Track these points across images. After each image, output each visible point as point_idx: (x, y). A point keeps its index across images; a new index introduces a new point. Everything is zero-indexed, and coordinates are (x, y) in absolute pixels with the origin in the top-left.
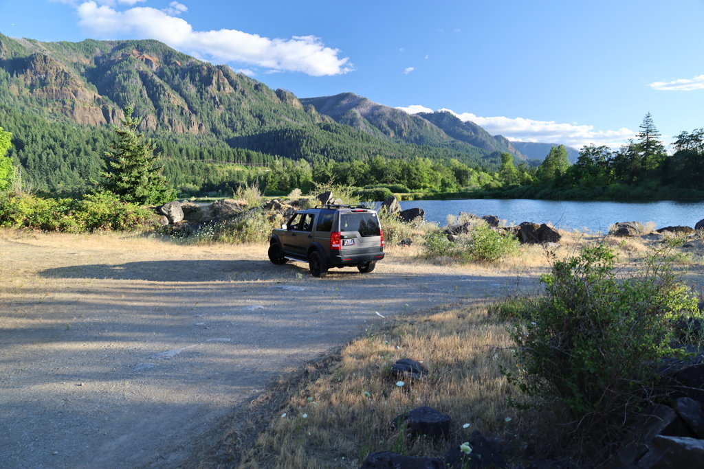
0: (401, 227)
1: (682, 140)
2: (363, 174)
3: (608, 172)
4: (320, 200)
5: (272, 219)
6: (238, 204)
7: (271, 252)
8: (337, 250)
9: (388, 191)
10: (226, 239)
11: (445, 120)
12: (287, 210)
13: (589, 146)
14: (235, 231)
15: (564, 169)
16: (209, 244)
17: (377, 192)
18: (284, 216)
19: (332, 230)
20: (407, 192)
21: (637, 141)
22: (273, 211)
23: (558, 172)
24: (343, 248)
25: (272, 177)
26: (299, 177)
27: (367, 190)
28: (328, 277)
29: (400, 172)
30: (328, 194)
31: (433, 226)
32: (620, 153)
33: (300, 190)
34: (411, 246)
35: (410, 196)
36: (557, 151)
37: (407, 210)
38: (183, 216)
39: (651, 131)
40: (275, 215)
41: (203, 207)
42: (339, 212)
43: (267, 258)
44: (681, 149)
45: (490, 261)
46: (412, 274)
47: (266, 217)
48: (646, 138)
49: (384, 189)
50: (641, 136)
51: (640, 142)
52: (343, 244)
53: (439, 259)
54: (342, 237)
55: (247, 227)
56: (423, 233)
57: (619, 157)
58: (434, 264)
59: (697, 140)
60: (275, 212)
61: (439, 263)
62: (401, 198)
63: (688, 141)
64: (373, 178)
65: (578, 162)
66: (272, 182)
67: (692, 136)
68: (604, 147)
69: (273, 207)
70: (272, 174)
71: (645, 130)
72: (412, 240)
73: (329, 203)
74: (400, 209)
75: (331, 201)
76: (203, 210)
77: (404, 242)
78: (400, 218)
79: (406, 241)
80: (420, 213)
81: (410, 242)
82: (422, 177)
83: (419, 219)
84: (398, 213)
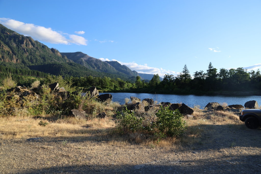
1: (196, 74)
2: (84, 82)
3: (173, 84)
4: (50, 87)
13: (167, 75)
15: (158, 83)
20: (101, 89)
21: (182, 74)
22: (13, 93)
23: (157, 83)
27: (85, 88)
29: (98, 82)
30: (55, 84)
31: (117, 104)
32: (177, 77)
34: (105, 118)
35: (102, 91)
36: (156, 77)
37: (102, 95)
39: (186, 71)
44: (196, 77)
47: (5, 97)
50: (183, 72)
51: (184, 74)
56: (112, 108)
57: (177, 79)
59: (201, 74)
63: (198, 75)
64: (88, 84)
65: (163, 80)
67: (199, 73)
68: (172, 75)
71: (184, 70)
75: (58, 89)
77: (101, 115)
78: (98, 99)
79: (102, 115)
80: (110, 96)
81: (104, 115)
82: (107, 84)
83: (109, 100)
84: (97, 96)
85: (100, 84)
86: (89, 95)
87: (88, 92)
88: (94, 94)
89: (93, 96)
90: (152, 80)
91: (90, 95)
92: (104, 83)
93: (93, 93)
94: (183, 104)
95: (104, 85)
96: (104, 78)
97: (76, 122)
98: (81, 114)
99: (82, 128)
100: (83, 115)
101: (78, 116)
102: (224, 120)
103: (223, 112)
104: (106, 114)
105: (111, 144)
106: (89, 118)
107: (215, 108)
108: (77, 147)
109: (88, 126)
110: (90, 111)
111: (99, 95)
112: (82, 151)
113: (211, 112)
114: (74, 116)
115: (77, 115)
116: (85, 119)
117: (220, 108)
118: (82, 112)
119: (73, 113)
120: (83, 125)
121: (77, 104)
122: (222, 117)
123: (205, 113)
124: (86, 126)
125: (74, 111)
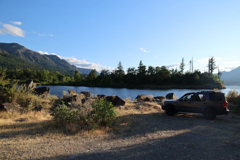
0: (35, 97)
1: (129, 70)
3: (109, 78)
13: (103, 70)
15: (96, 77)
20: (39, 82)
21: (117, 69)
23: (94, 78)
29: (36, 75)
32: (113, 73)
35: (40, 84)
36: (94, 71)
37: (39, 88)
39: (121, 67)
44: (129, 72)
48: (119, 69)
50: (118, 68)
51: (118, 70)
56: (49, 101)
57: (112, 74)
59: (133, 70)
63: (130, 70)
65: (100, 75)
67: (132, 69)
68: (108, 70)
71: (119, 66)
77: (37, 108)
78: (34, 92)
80: (47, 89)
81: (40, 108)
82: (45, 77)
83: (46, 93)
84: (33, 89)
85: (38, 77)
86: (24, 88)
87: (23, 85)
88: (31, 87)
89: (30, 89)
90: (90, 75)
91: (26, 88)
92: (43, 76)
93: (29, 86)
94: (116, 97)
95: (42, 78)
96: (43, 71)
97: (8, 116)
98: (15, 108)
99: (14, 122)
100: (18, 108)
101: (11, 110)
102: (150, 110)
103: (149, 103)
104: (43, 107)
105: (45, 137)
106: (24, 112)
107: (143, 99)
108: (6, 144)
109: (22, 120)
110: (25, 105)
111: (36, 88)
112: (12, 147)
113: (140, 103)
114: (5, 110)
115: (9, 109)
116: (19, 113)
117: (147, 99)
118: (16, 106)
119: (5, 107)
120: (16, 119)
121: (10, 97)
122: (149, 107)
123: (135, 104)
124: (20, 120)
125: (6, 105)
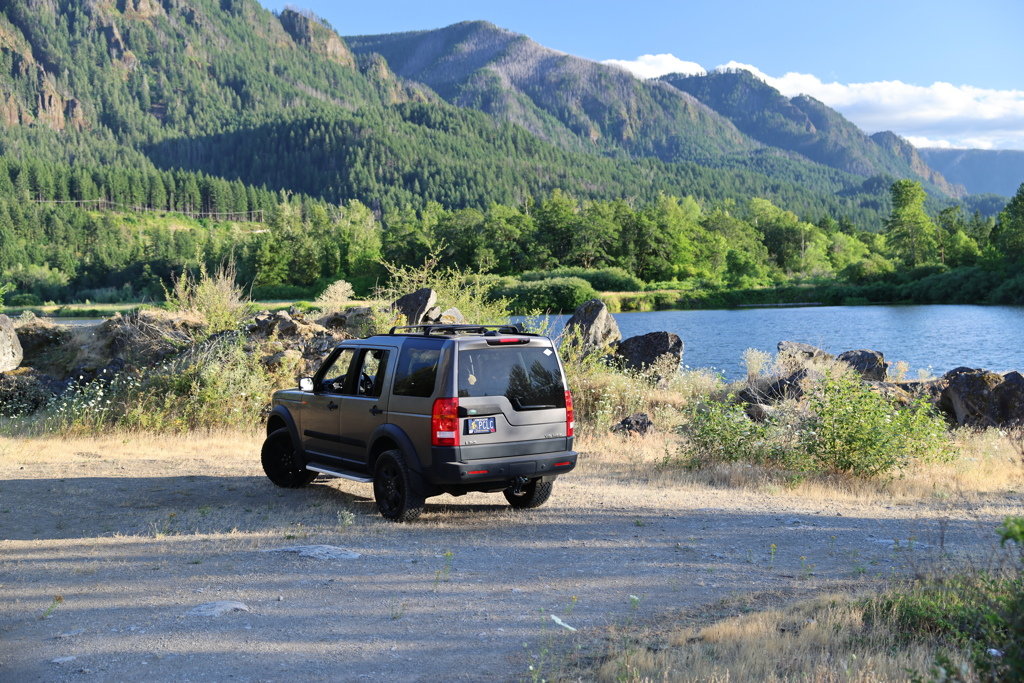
0: (619, 384)
2: (518, 242)
4: (404, 311)
5: (271, 363)
6: (178, 323)
7: (269, 454)
8: (448, 448)
9: (584, 288)
10: (144, 419)
11: (736, 95)
12: (314, 339)
14: (171, 398)
16: (95, 432)
17: (556, 290)
18: (306, 355)
19: (436, 394)
20: (635, 288)
22: (275, 342)
24: (464, 440)
25: (272, 249)
26: (345, 251)
27: (529, 284)
28: (426, 521)
30: (424, 295)
31: (708, 381)
33: (348, 286)
34: (648, 435)
35: (644, 299)
37: (636, 339)
38: (19, 357)
40: (280, 353)
41: (79, 331)
42: (454, 342)
43: (259, 470)
45: (864, 474)
46: (650, 510)
47: (257, 358)
49: (576, 281)
52: (466, 432)
53: (723, 468)
54: (462, 412)
55: (203, 384)
56: (678, 398)
58: (712, 483)
60: (280, 346)
61: (725, 482)
62: (619, 306)
64: (544, 251)
66: (272, 263)
69: (276, 330)
70: (271, 241)
72: (650, 418)
73: (426, 318)
74: (617, 335)
75: (434, 315)
76: (79, 338)
77: (629, 423)
78: (617, 359)
79: (633, 422)
80: (671, 344)
81: (643, 423)
83: (667, 362)
84: (611, 345)
86: (575, 342)
87: (572, 330)
88: (600, 336)
89: (595, 343)
94: (1013, 377)
104: (654, 422)
110: (583, 413)
111: (620, 338)
